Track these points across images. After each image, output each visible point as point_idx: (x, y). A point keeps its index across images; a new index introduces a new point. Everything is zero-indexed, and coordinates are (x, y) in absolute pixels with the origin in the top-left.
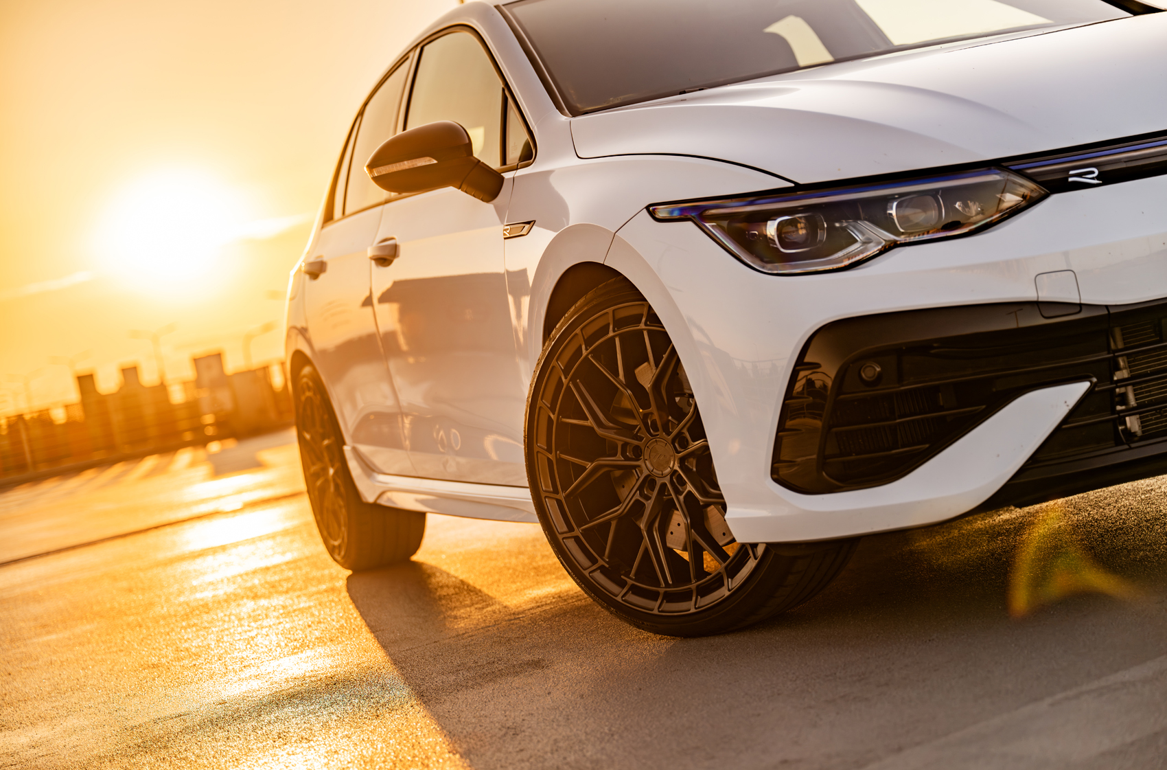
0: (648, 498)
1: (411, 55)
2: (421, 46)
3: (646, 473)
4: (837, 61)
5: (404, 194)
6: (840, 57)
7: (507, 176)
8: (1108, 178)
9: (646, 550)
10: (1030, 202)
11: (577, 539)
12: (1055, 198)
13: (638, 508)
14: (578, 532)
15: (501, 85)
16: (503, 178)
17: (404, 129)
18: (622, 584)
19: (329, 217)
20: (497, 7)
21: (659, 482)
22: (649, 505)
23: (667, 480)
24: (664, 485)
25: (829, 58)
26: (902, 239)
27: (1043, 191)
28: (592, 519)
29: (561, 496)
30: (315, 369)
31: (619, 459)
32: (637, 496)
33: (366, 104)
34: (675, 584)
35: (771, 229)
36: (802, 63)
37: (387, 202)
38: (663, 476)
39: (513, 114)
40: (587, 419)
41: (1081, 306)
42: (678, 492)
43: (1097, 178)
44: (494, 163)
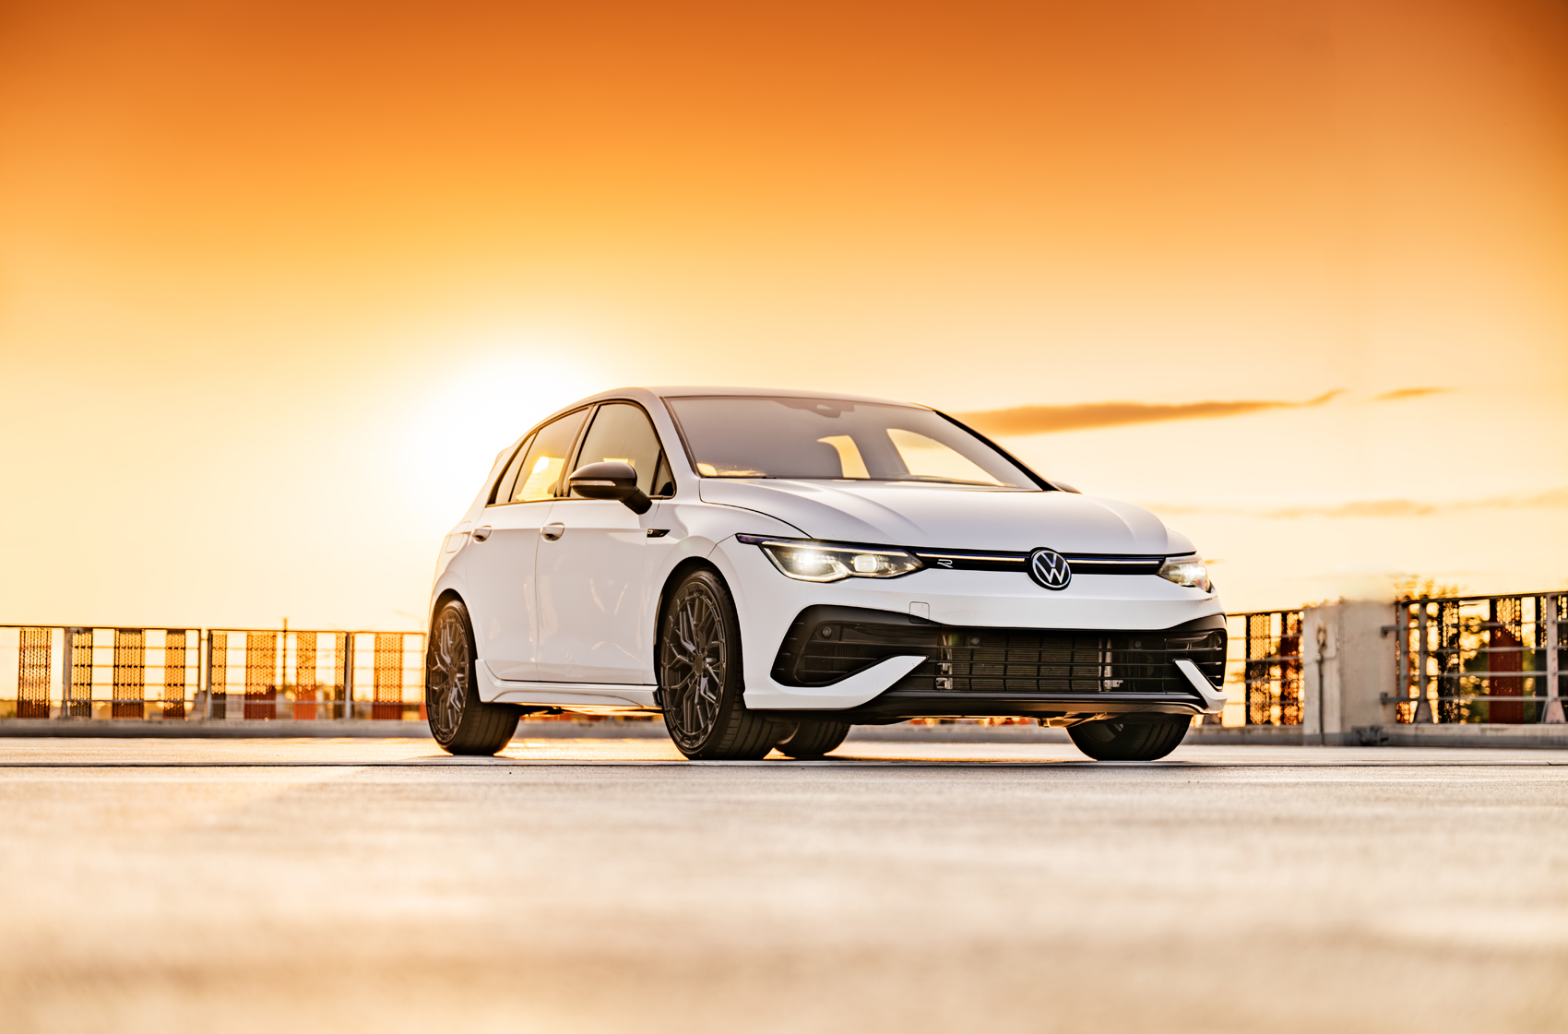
1: (590, 408)
2: (599, 403)
4: (871, 479)
6: (874, 476)
7: (653, 502)
8: (958, 565)
10: (918, 570)
12: (930, 571)
15: (658, 448)
16: (651, 503)
20: (661, 398)
25: (868, 476)
26: (856, 575)
27: (925, 566)
30: (464, 604)
36: (845, 476)
37: (557, 500)
39: (663, 469)
41: (928, 621)
43: (951, 565)
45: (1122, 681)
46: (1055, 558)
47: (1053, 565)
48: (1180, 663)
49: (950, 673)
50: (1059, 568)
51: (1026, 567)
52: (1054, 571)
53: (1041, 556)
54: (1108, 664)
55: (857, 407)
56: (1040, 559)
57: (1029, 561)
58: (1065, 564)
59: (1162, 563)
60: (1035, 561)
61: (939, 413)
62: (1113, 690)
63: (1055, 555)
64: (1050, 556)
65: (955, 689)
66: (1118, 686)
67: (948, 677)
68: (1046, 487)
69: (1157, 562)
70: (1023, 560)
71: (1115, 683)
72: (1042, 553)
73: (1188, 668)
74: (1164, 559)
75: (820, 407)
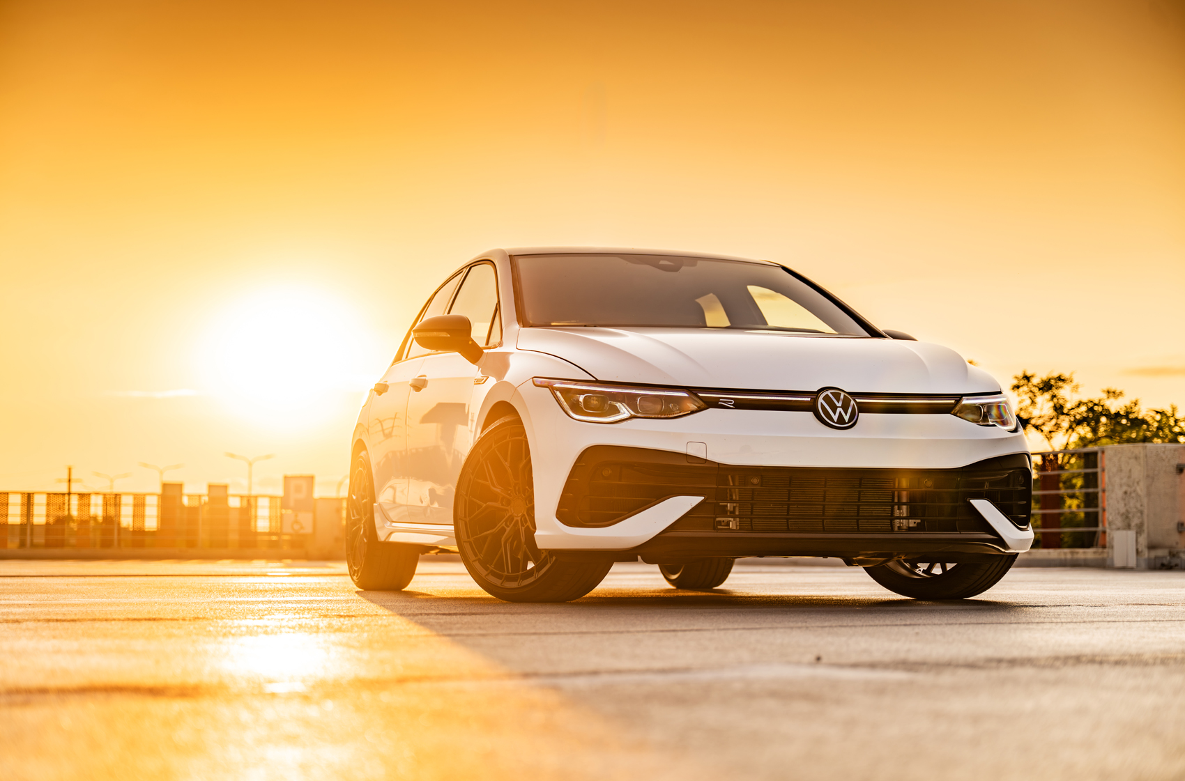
0: (508, 527)
1: (464, 270)
2: (470, 266)
3: (510, 514)
5: (439, 351)
6: (735, 326)
7: (485, 351)
8: (739, 405)
9: (502, 553)
10: (699, 410)
11: (470, 543)
12: (711, 411)
13: (503, 530)
14: (471, 539)
15: (496, 302)
16: (483, 352)
17: (449, 313)
18: (487, 569)
19: (398, 358)
20: (510, 256)
21: (515, 519)
22: (508, 529)
23: (519, 519)
24: (517, 521)
26: (639, 415)
27: (706, 406)
28: (481, 533)
29: (467, 520)
30: (367, 453)
31: (498, 505)
32: (504, 525)
33: (436, 293)
34: (512, 572)
35: (581, 398)
36: (707, 325)
37: (428, 355)
38: (518, 517)
39: (497, 321)
40: (488, 481)
41: (706, 461)
42: (523, 525)
43: (733, 405)
44: (482, 344)
45: (919, 521)
46: (842, 397)
47: (839, 404)
48: (974, 502)
49: (737, 513)
50: (845, 408)
51: (812, 408)
52: (839, 410)
53: (827, 395)
54: (904, 504)
55: (700, 263)
56: (827, 399)
57: (815, 401)
58: (852, 402)
59: (958, 402)
60: (821, 400)
61: (785, 269)
62: (910, 529)
63: (842, 395)
64: (837, 396)
65: (741, 529)
66: (915, 525)
67: (734, 518)
68: (874, 333)
69: (953, 401)
70: (809, 399)
71: (912, 523)
72: (829, 393)
73: (984, 507)
74: (961, 398)
75: (662, 262)
